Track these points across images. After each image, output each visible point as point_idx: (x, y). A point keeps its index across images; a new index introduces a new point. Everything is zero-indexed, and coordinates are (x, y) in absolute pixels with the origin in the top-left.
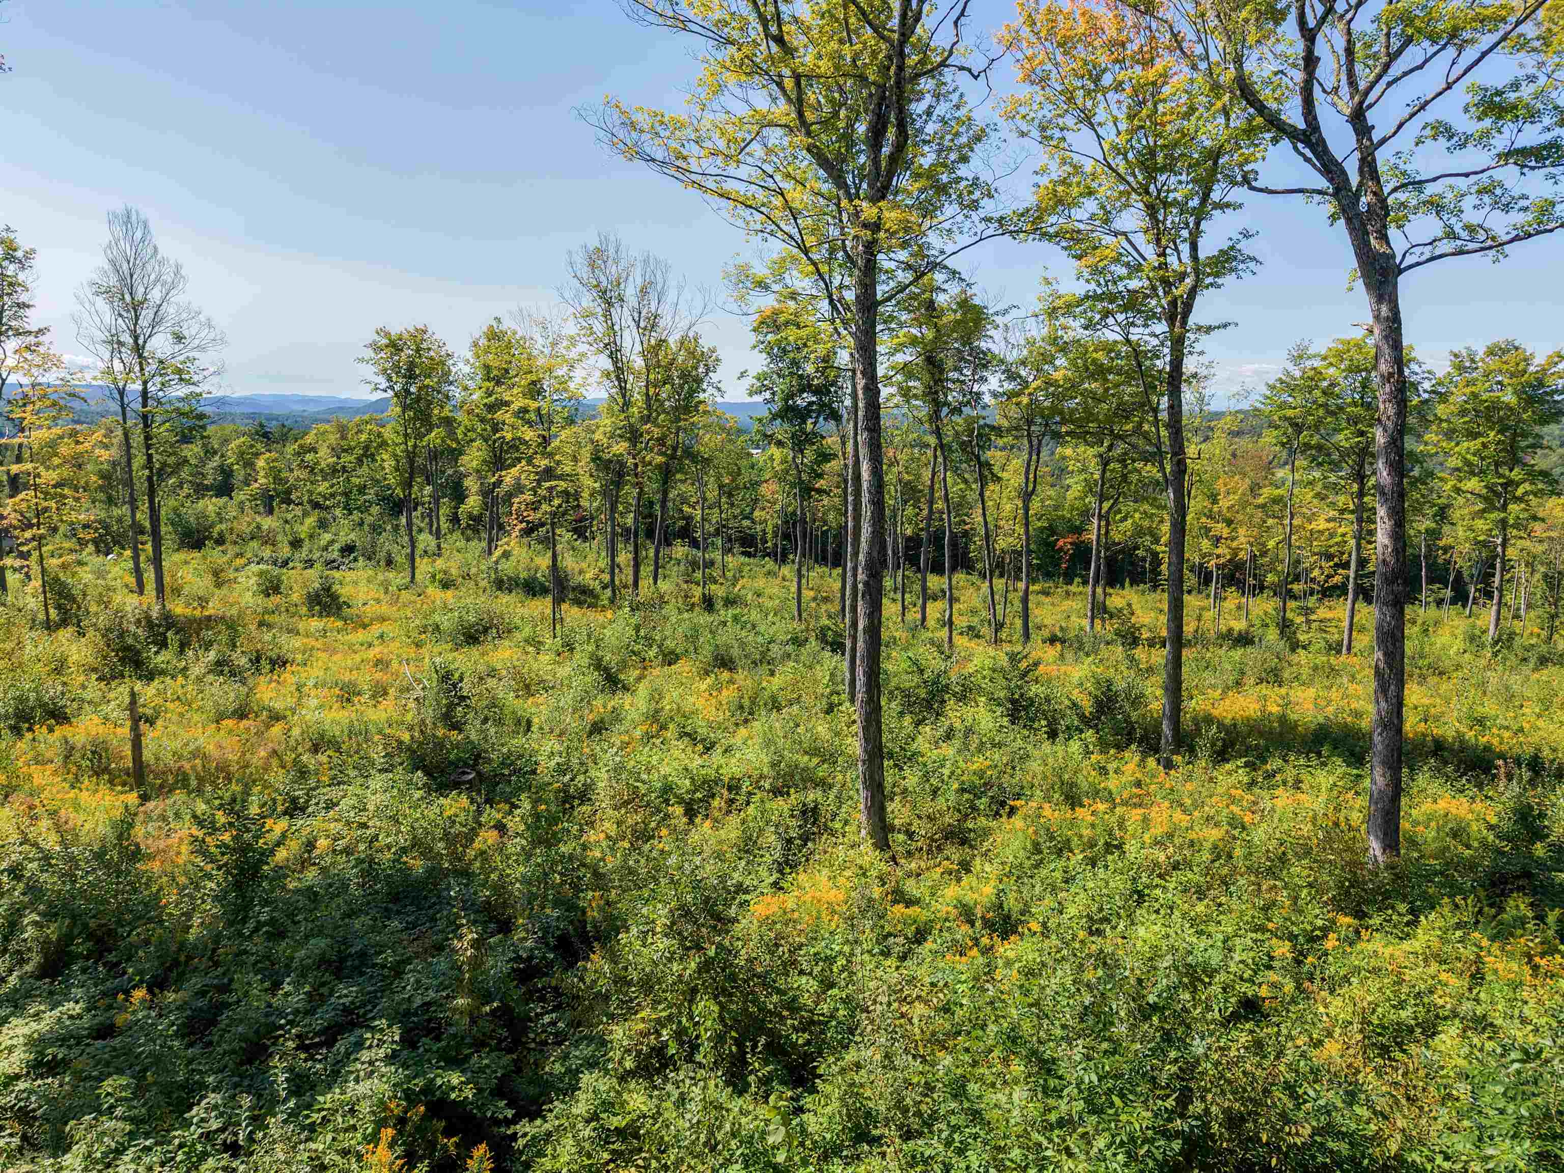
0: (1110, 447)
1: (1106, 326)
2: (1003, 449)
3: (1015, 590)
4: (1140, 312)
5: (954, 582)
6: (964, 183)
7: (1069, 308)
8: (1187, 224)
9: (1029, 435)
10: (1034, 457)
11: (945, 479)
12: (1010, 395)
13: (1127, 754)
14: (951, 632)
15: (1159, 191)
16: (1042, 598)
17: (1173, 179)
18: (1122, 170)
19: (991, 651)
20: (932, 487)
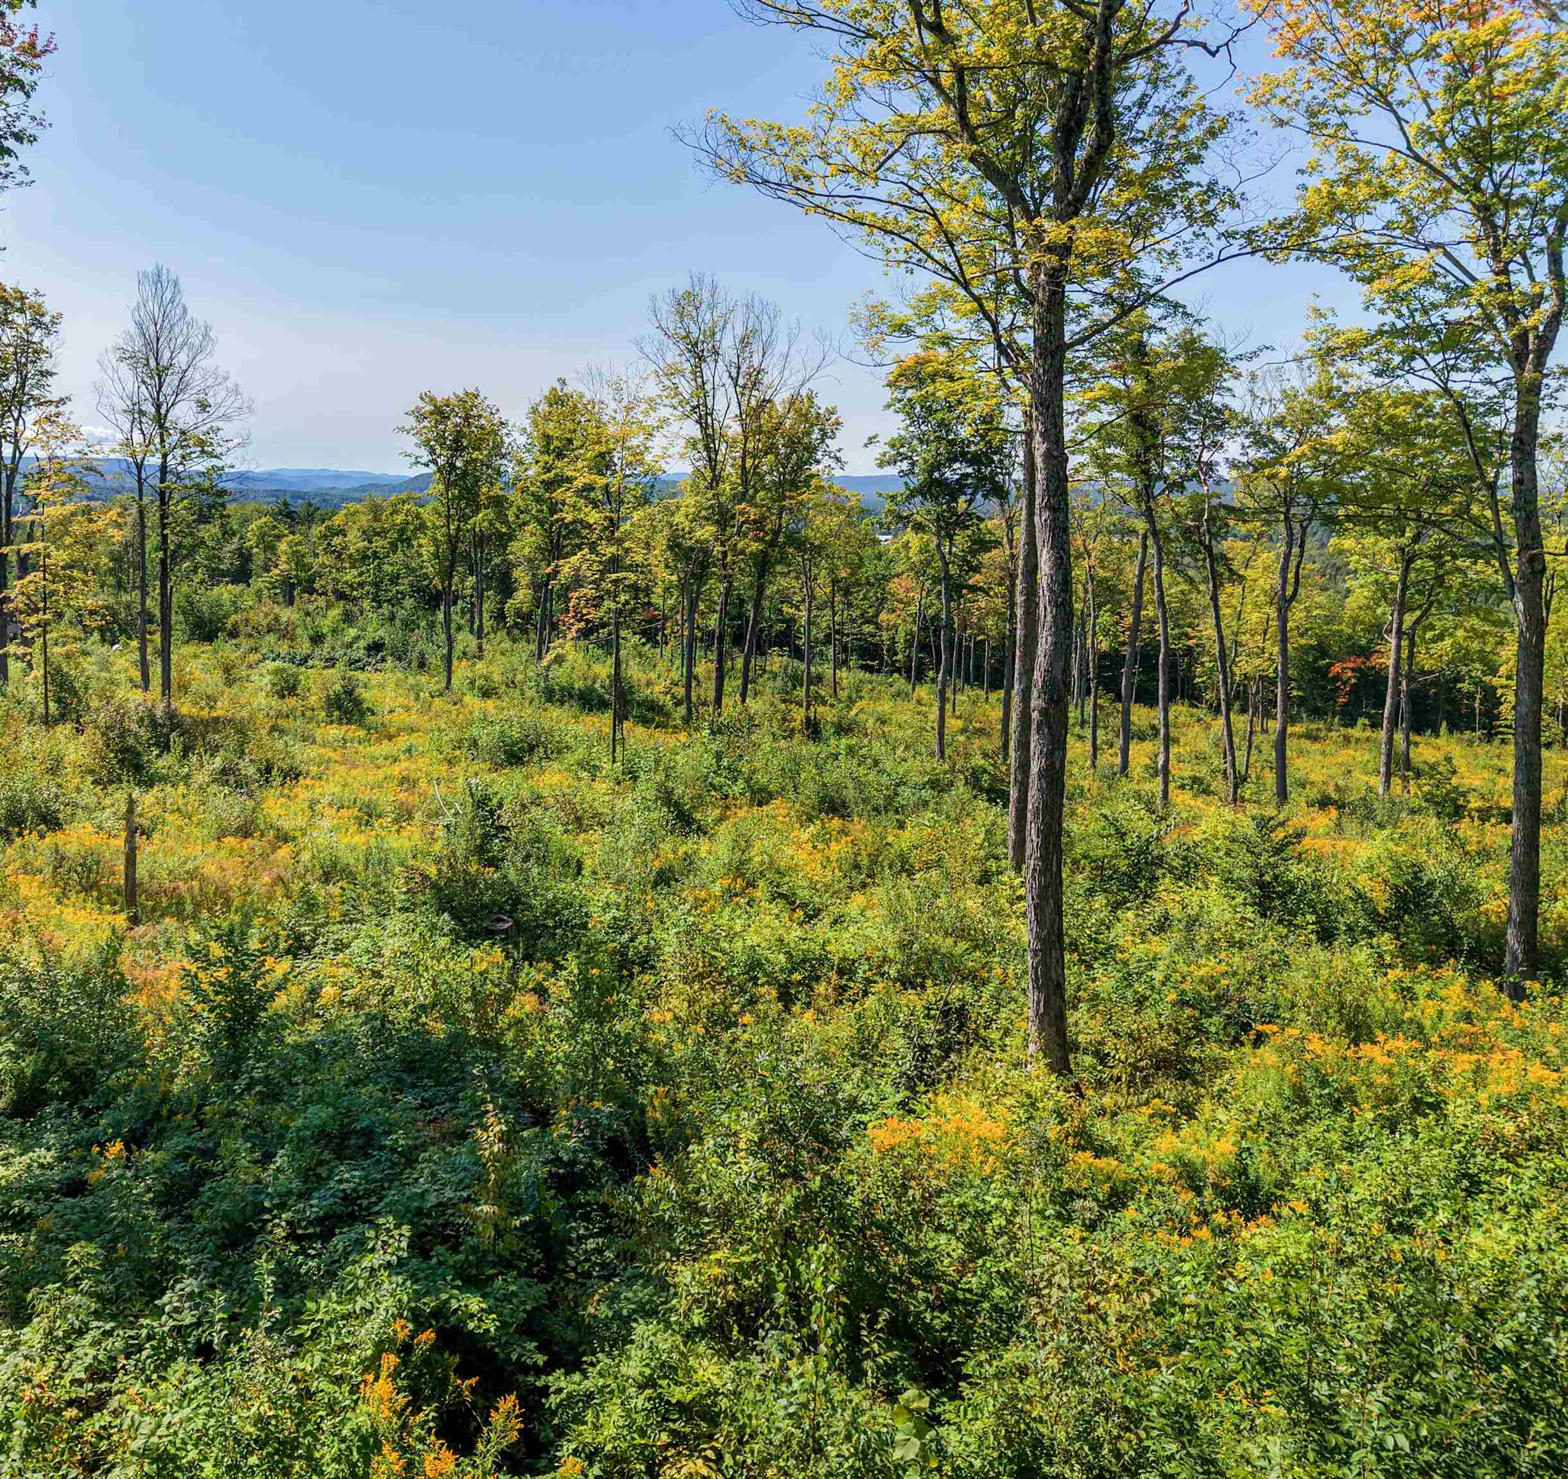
0: (1416, 538)
1: (1412, 372)
2: (1245, 539)
3: (1265, 731)
4: (1465, 351)
5: (1171, 717)
6: (1194, 191)
7: (1353, 349)
8: (1544, 229)
9: (1287, 519)
10: (1296, 550)
11: (1159, 576)
12: (1258, 466)
13: (1446, 972)
14: (1166, 783)
15: (1497, 187)
16: (1306, 744)
17: (1520, 170)
18: (1436, 161)
19: (1228, 813)
20: (1139, 587)
